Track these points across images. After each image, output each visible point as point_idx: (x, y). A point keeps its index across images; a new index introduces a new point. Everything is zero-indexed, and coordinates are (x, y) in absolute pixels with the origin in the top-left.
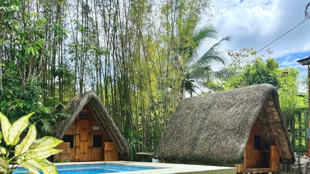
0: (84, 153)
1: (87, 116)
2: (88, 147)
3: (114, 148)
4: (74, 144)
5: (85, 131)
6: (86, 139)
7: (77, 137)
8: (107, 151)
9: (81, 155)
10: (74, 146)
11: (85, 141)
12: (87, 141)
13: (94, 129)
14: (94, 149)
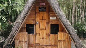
0: (43, 39)
1: (45, 8)
2: (46, 34)
3: (67, 38)
4: (35, 31)
5: (44, 20)
6: (44, 28)
7: (37, 26)
8: (60, 41)
9: (40, 40)
10: (35, 33)
11: (43, 29)
12: (45, 29)
13: (51, 19)
14: (51, 35)
